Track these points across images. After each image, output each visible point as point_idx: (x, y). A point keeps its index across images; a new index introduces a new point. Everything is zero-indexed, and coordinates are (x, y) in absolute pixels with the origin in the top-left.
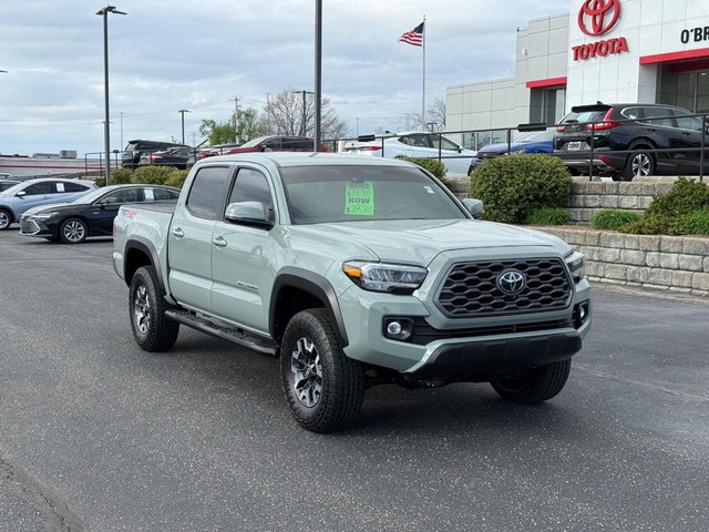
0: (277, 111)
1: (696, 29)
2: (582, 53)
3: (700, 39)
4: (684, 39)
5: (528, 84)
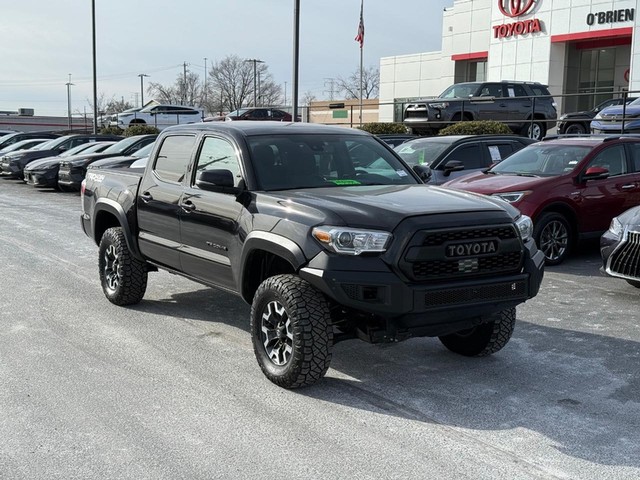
0: (220, 76)
1: (600, 14)
2: (501, 31)
3: (603, 22)
4: (590, 22)
5: (453, 57)
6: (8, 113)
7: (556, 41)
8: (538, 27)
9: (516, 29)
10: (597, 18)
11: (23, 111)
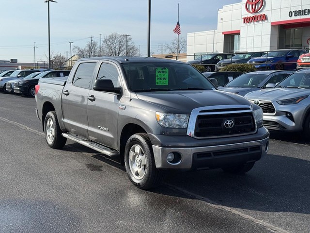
0: (108, 43)
1: (295, 11)
2: (247, 20)
3: (297, 15)
4: (290, 14)
5: (223, 33)
6: (5, 61)
7: (274, 25)
8: (265, 18)
9: (254, 19)
10: (293, 13)
11: (12, 60)
